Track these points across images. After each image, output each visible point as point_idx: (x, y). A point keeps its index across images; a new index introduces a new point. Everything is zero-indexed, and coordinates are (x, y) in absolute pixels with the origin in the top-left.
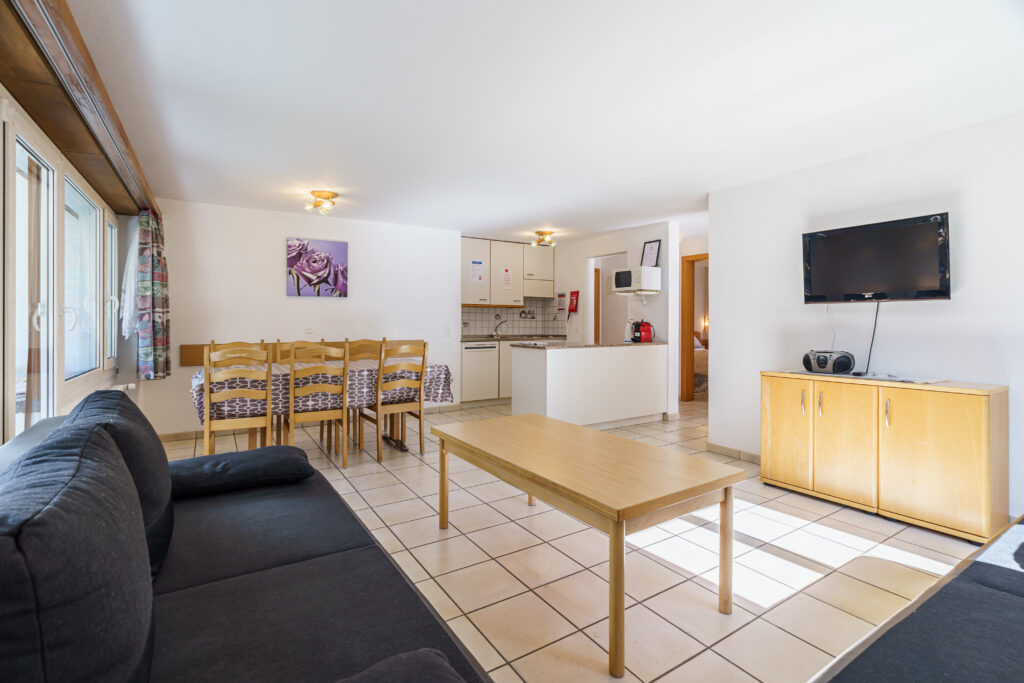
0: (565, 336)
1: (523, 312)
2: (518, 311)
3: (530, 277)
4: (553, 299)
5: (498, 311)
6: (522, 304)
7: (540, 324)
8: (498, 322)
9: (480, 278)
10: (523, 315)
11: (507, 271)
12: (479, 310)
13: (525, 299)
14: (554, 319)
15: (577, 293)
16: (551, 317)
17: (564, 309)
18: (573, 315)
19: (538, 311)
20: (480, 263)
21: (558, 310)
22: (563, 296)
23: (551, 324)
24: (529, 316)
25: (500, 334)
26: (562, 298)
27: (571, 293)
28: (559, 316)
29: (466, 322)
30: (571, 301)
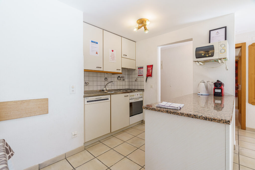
0: (143, 90)
1: (119, 77)
2: (116, 76)
3: (125, 57)
4: (134, 70)
5: (106, 76)
6: (120, 71)
7: (127, 83)
8: (106, 82)
9: (97, 53)
10: (119, 78)
11: (113, 51)
12: (95, 74)
13: (122, 68)
15: (152, 66)
16: (134, 80)
17: (142, 75)
18: (149, 78)
19: (126, 76)
20: (97, 43)
21: (139, 75)
22: (142, 68)
23: (133, 83)
24: (122, 79)
25: (108, 89)
26: (141, 69)
27: (148, 66)
28: (139, 79)
29: (87, 82)
30: (148, 71)
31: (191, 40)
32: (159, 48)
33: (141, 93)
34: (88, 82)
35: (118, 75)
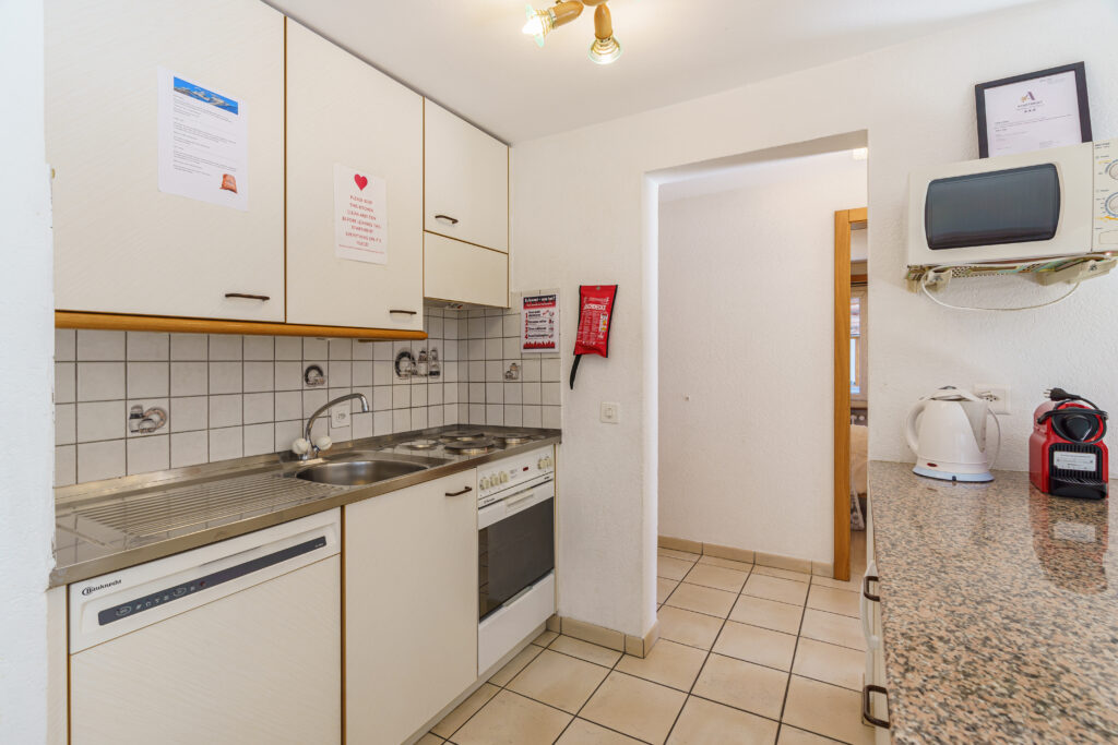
0: (558, 433)
1: (403, 355)
2: (388, 351)
3: (444, 227)
4: (500, 312)
5: (315, 352)
6: (417, 323)
7: (452, 392)
8: (317, 398)
9: (228, 185)
10: (405, 364)
11: (362, 182)
13: (429, 303)
14: (509, 376)
15: (611, 291)
16: (496, 371)
17: (551, 346)
18: (590, 365)
19: (452, 351)
20: (232, 107)
21: (527, 346)
22: (550, 301)
23: (495, 392)
24: (423, 368)
25: (325, 443)
26: (543, 310)
27: (586, 293)
28: (530, 368)
29: (147, 406)
30: (584, 318)
31: (858, 138)
32: (654, 186)
33: (545, 452)
34: (164, 404)
35: (400, 346)
